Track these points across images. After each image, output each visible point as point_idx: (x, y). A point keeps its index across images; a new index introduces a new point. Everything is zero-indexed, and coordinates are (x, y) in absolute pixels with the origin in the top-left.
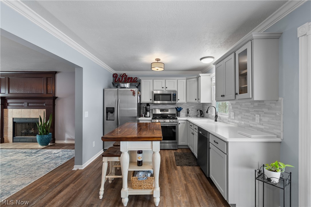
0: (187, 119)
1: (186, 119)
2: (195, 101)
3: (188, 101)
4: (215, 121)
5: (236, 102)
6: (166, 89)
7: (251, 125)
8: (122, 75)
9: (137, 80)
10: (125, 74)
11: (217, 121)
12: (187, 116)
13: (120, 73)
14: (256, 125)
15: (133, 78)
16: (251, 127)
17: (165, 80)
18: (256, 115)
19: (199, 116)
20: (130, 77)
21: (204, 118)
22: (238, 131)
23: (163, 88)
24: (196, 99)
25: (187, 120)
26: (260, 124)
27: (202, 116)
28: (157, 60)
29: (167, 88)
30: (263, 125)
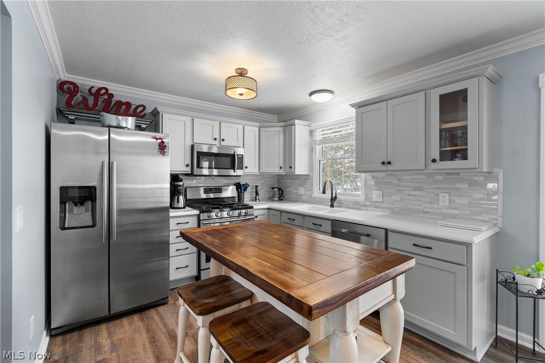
0: (270, 207)
1: (266, 206)
2: (279, 170)
3: (263, 170)
4: (331, 207)
5: (386, 175)
6: (223, 143)
7: (426, 210)
8: (93, 91)
9: (145, 112)
10: (107, 90)
11: (333, 207)
12: (256, 199)
13: (86, 82)
14: (441, 209)
15: (133, 107)
16: (429, 212)
17: (220, 123)
18: (440, 194)
19: (276, 199)
20: (124, 101)
21: (283, 203)
22: (439, 222)
23: (215, 139)
24: (281, 168)
25: (269, 209)
26: (450, 208)
27: (281, 198)
28: (239, 71)
29: (223, 140)
30: (456, 209)
